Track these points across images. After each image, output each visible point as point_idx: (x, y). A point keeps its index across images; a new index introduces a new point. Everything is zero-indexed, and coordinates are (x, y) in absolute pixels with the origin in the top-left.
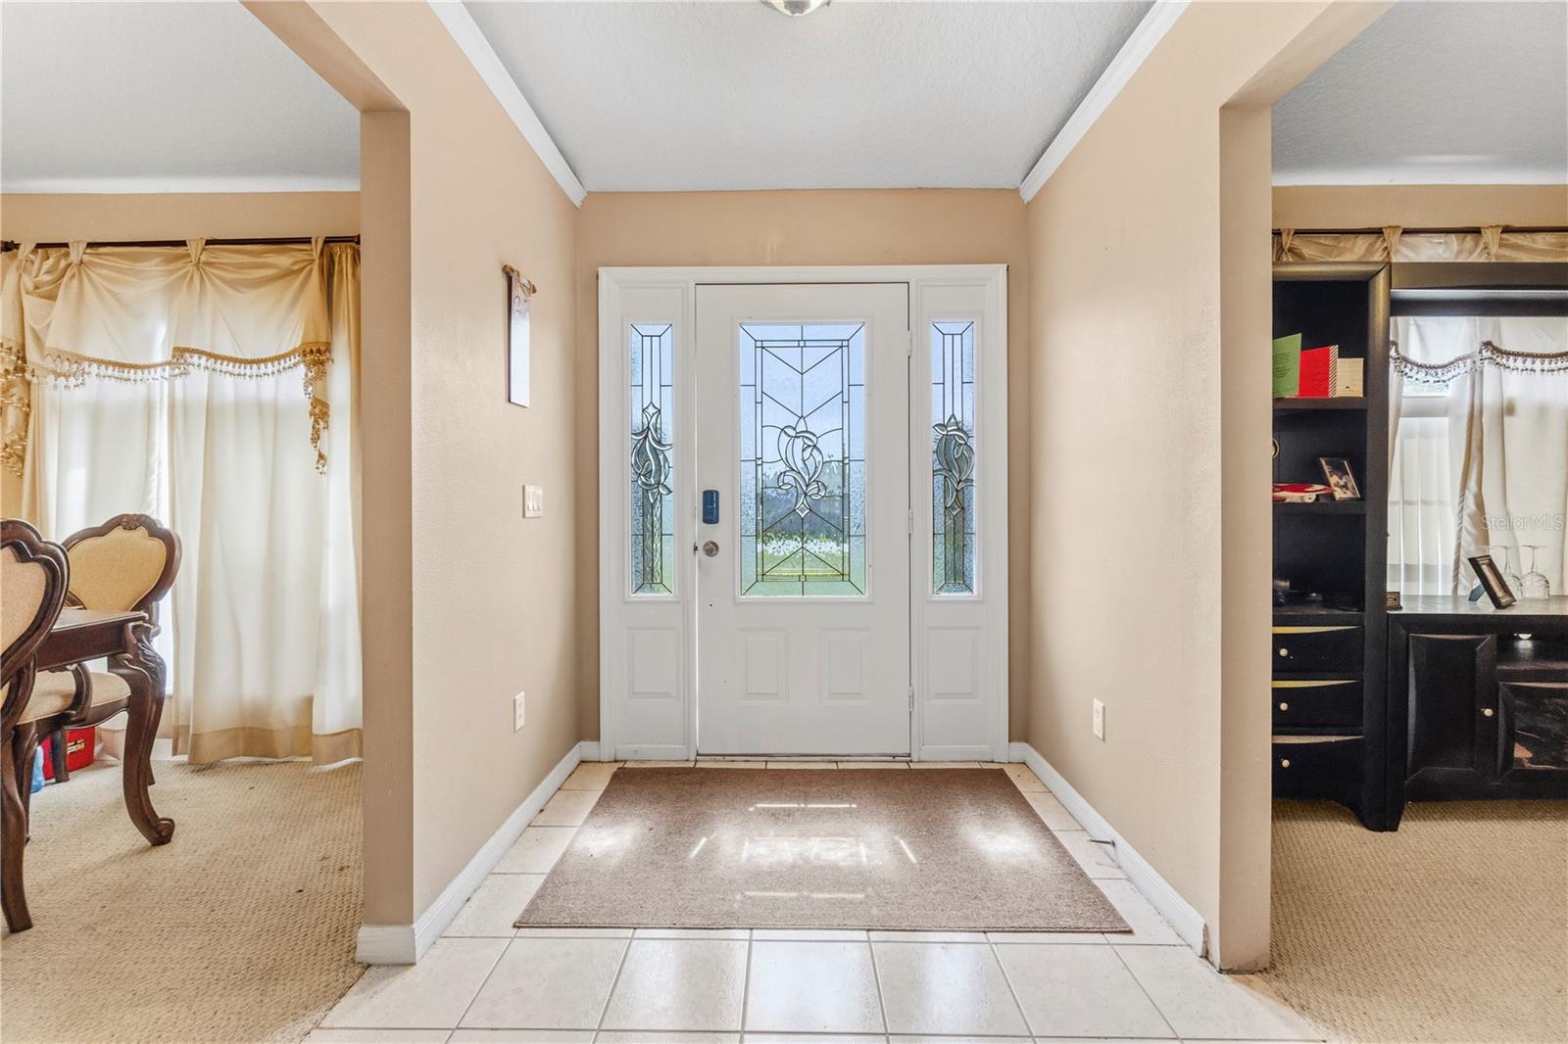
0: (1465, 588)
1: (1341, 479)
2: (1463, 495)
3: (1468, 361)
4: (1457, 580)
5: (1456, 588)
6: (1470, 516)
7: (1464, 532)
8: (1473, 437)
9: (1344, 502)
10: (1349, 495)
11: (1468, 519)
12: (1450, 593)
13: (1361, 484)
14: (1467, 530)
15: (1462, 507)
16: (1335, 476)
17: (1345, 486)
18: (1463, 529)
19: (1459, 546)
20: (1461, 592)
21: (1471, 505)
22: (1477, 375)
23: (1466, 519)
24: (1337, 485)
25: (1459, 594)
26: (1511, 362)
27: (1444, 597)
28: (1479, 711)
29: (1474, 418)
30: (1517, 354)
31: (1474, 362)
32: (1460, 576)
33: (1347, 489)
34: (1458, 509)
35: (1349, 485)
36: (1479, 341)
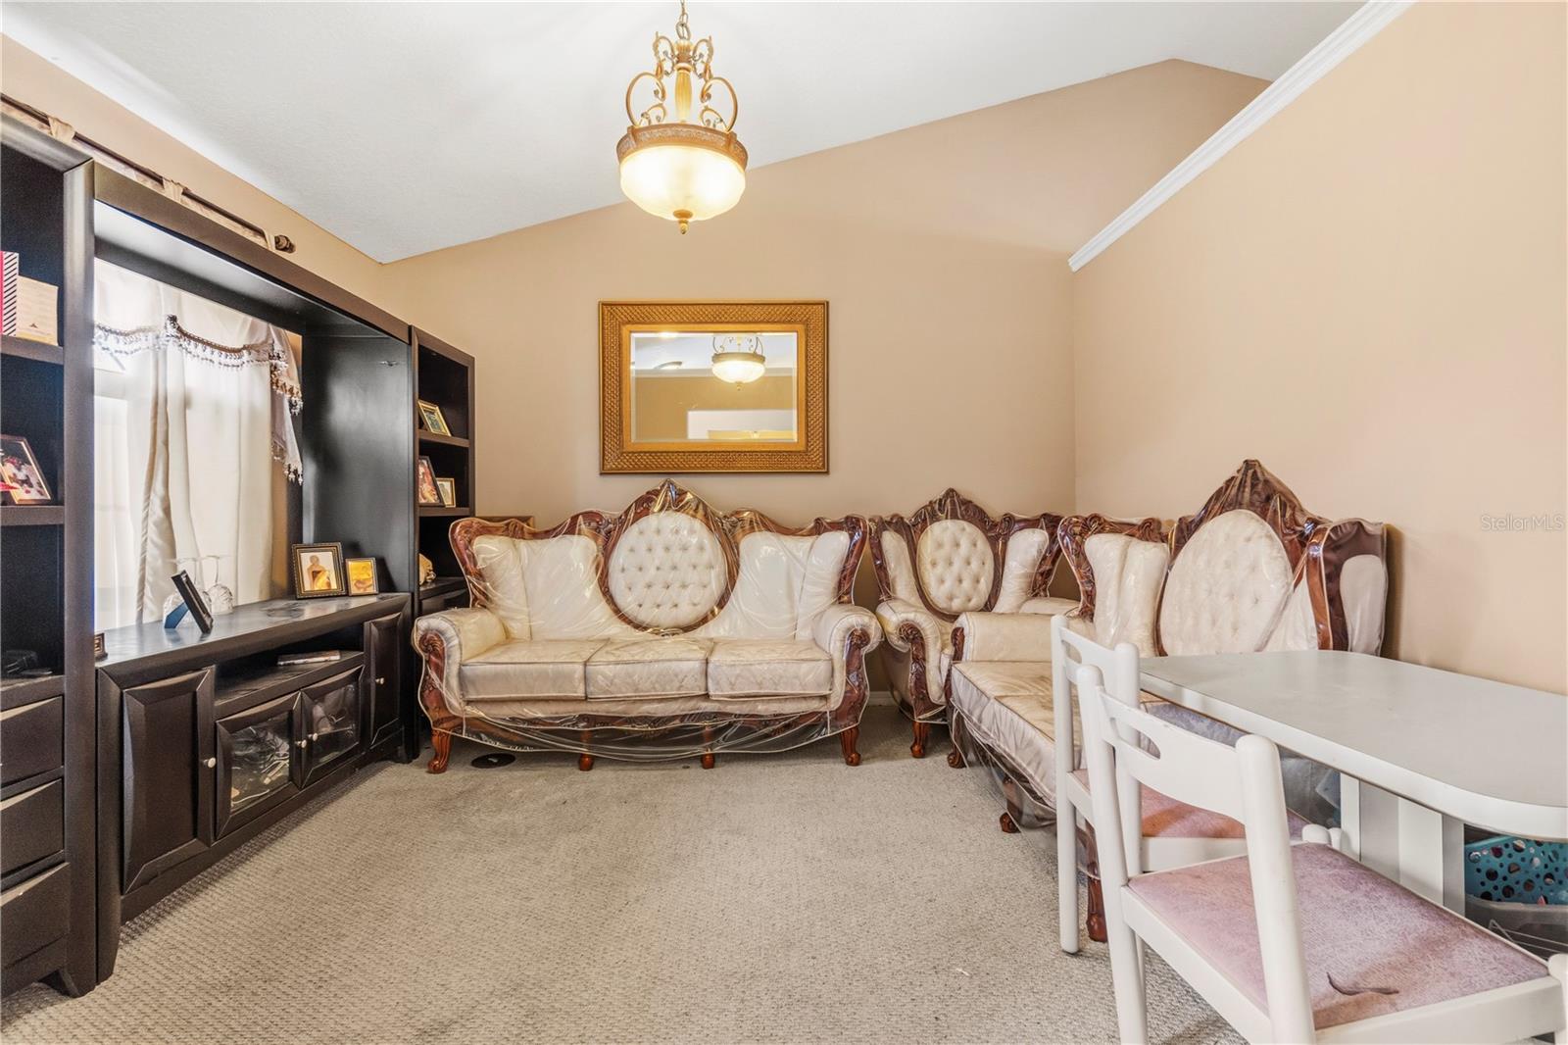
0: (152, 613)
1: (19, 469)
2: (148, 498)
3: (150, 334)
4: (143, 604)
5: (141, 613)
6: (156, 524)
7: (149, 544)
8: (158, 429)
9: (25, 506)
10: (34, 495)
11: (154, 528)
12: (132, 621)
13: (52, 478)
14: (152, 541)
15: (147, 516)
16: (9, 465)
17: (26, 482)
18: (149, 541)
19: (144, 561)
20: (147, 619)
21: (157, 511)
22: (160, 354)
23: (152, 528)
24: (14, 478)
25: (144, 622)
26: (192, 346)
27: (123, 630)
28: (202, 764)
29: (158, 406)
30: (198, 340)
31: (158, 337)
32: (145, 599)
33: (31, 486)
34: (141, 515)
35: (33, 481)
36: (163, 313)
